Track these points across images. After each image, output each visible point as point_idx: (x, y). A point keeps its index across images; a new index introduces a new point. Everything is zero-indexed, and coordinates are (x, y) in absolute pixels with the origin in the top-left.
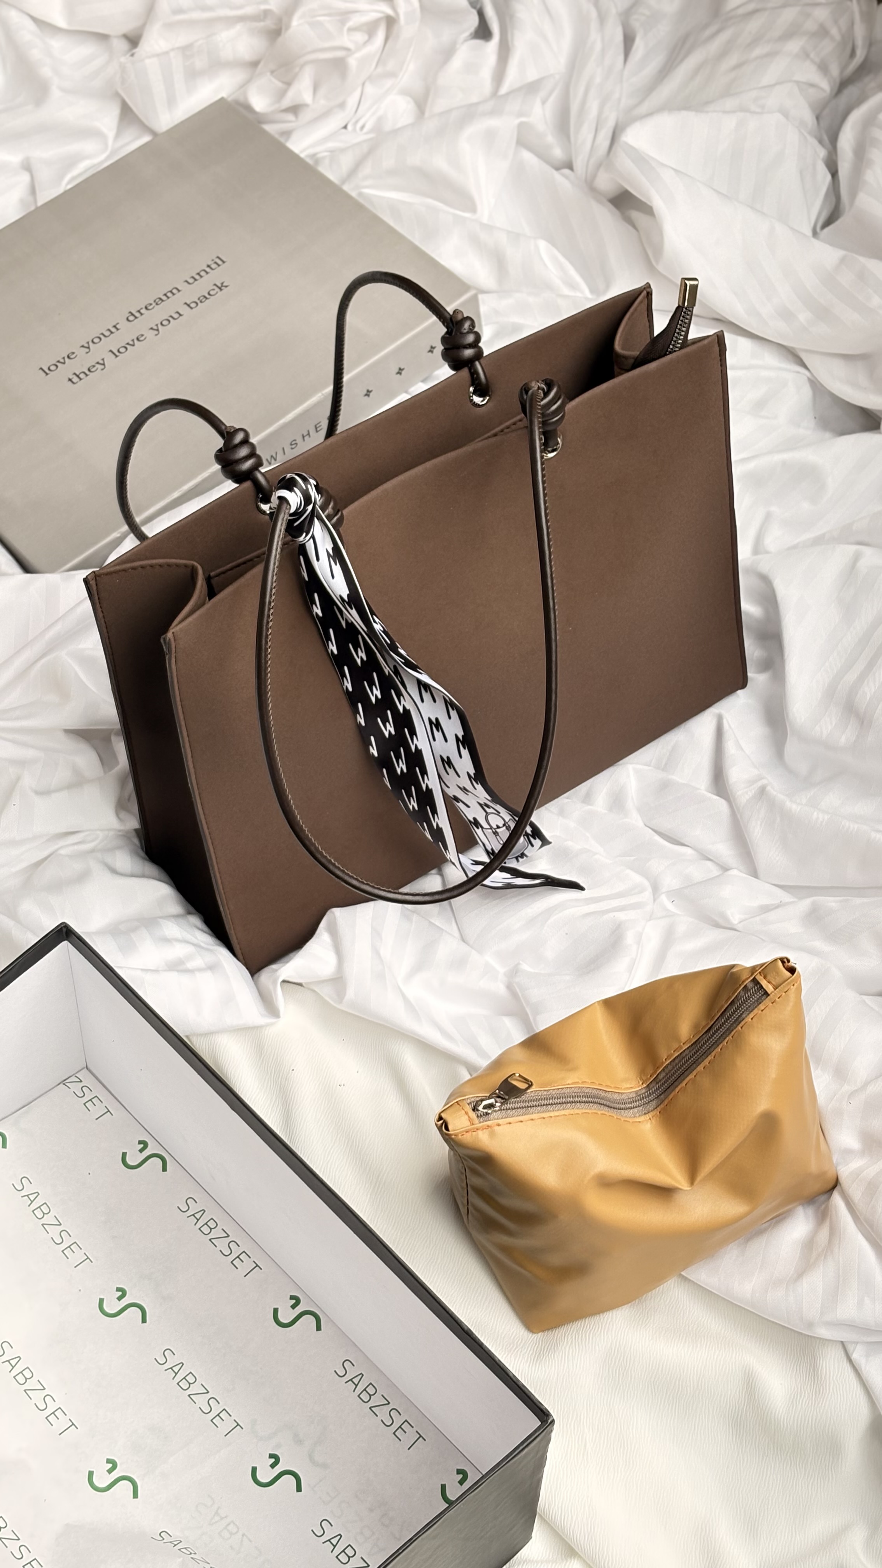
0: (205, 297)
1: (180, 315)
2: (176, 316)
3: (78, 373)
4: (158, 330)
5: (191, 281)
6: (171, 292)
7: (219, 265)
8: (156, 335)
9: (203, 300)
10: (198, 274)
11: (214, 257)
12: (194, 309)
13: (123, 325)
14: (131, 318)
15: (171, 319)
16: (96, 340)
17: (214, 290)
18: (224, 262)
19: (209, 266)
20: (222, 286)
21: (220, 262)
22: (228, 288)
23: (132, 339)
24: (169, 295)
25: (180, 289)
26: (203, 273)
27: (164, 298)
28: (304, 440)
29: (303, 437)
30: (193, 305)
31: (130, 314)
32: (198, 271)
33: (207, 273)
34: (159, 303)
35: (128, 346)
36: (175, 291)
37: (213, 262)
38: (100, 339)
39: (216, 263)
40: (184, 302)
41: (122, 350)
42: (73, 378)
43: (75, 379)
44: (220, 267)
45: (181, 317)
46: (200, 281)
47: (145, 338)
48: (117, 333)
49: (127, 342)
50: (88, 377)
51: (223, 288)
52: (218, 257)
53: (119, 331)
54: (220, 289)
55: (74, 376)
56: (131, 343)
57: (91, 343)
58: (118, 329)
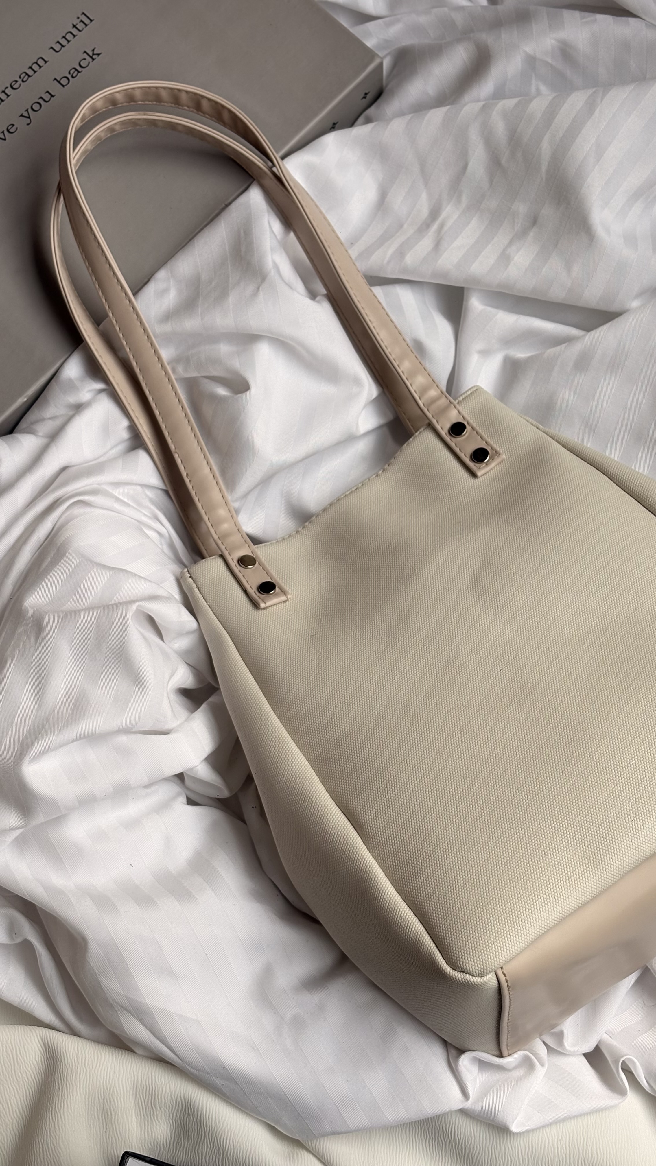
0: (76, 70)
1: (52, 96)
2: (47, 97)
4: (29, 117)
5: (57, 47)
6: (36, 63)
7: (86, 25)
8: (28, 124)
9: (74, 75)
10: (64, 37)
11: (80, 16)
12: (65, 87)
15: (41, 101)
17: (85, 59)
18: (91, 21)
19: (74, 26)
20: (93, 54)
21: (87, 21)
22: (100, 56)
23: (2, 130)
24: (35, 67)
26: (69, 37)
27: (30, 72)
30: (64, 81)
32: (64, 35)
33: (74, 36)
34: (25, 80)
36: (41, 62)
37: (79, 20)
39: (82, 21)
40: (54, 78)
44: (88, 27)
45: (52, 99)
46: (68, 46)
47: (17, 128)
51: (94, 57)
52: (83, 14)
54: (91, 57)
56: (2, 136)
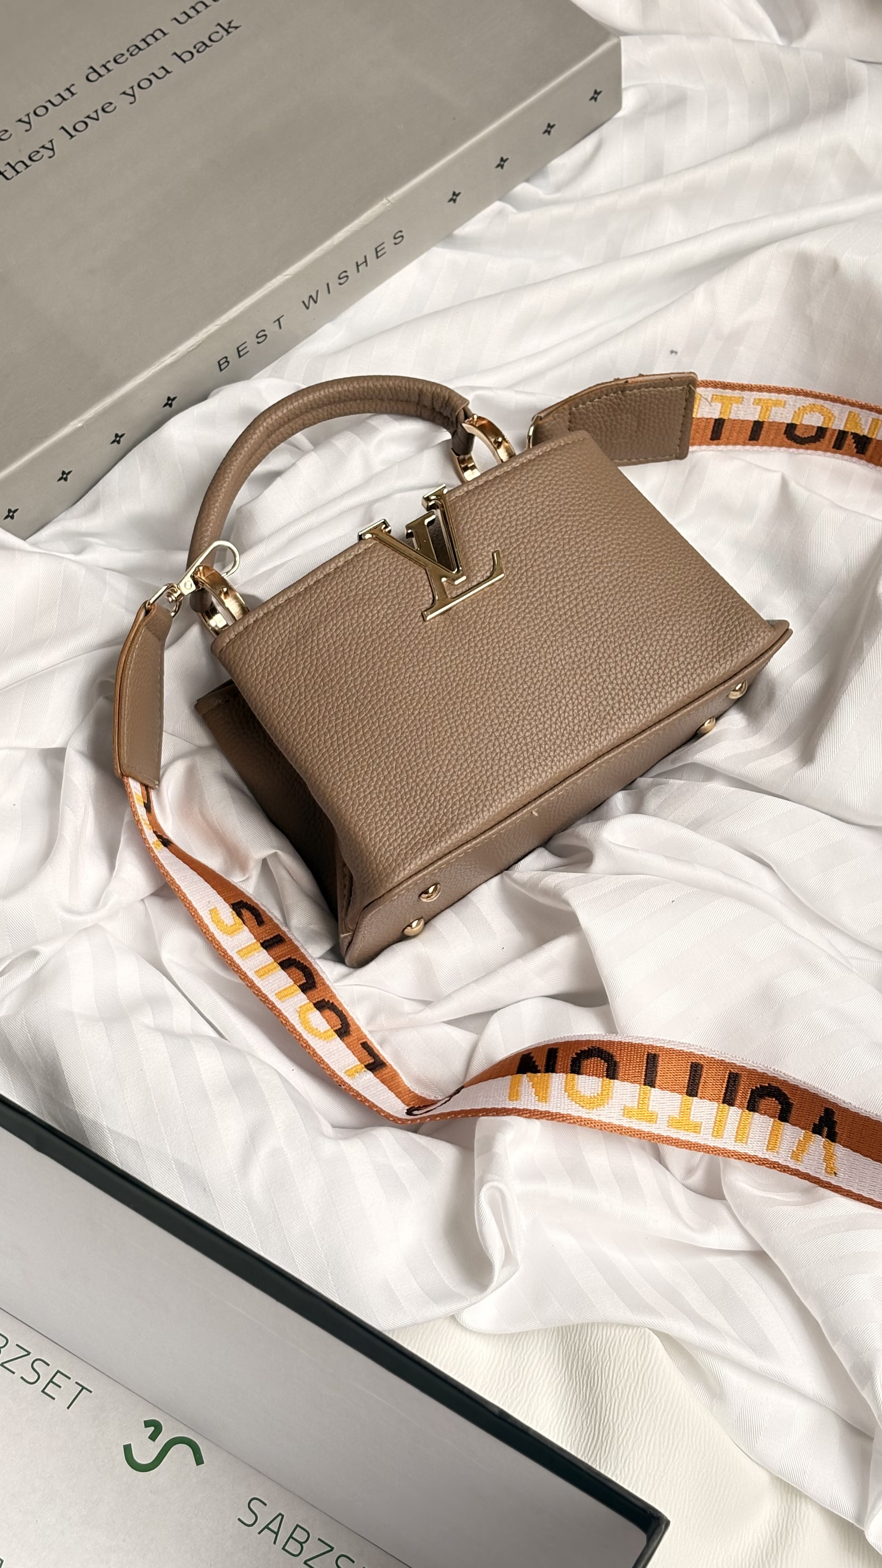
0: (204, 44)
1: (168, 72)
2: (161, 73)
3: (13, 165)
4: (134, 96)
5: (183, 18)
6: (152, 35)
9: (200, 50)
12: (188, 63)
13: (81, 86)
14: (93, 76)
15: (152, 78)
16: (41, 111)
17: (217, 32)
20: (229, 27)
22: (238, 29)
23: (95, 109)
24: (150, 40)
25: (166, 31)
26: (200, 7)
27: (142, 45)
28: (358, 271)
29: (358, 266)
30: (186, 57)
31: (91, 70)
32: (193, 5)
33: (207, 6)
34: (134, 53)
35: (87, 120)
36: (158, 34)
38: (47, 109)
40: (173, 52)
41: (81, 126)
42: (6, 171)
43: (9, 173)
45: (168, 75)
46: (197, 17)
47: (115, 108)
48: (72, 99)
49: (87, 115)
50: (29, 168)
51: (230, 30)
53: (75, 96)
54: (227, 31)
55: (8, 166)
56: (94, 116)
57: (32, 116)
58: (73, 94)
